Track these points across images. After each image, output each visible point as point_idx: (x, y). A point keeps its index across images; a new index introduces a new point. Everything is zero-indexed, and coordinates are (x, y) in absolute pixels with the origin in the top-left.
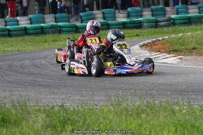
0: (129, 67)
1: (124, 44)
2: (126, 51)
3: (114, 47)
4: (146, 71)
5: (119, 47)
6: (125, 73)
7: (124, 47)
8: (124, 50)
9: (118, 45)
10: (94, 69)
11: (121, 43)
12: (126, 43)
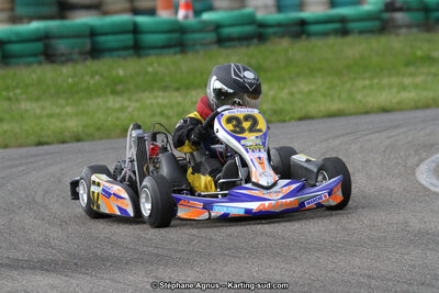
0: (257, 193)
1: (247, 118)
2: (251, 138)
3: (216, 125)
4: (313, 205)
5: (230, 127)
6: (242, 213)
7: (246, 125)
8: (246, 135)
9: (229, 120)
10: (147, 201)
11: (240, 112)
12: (255, 112)
